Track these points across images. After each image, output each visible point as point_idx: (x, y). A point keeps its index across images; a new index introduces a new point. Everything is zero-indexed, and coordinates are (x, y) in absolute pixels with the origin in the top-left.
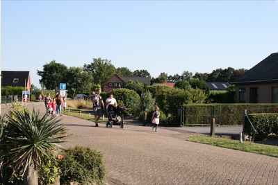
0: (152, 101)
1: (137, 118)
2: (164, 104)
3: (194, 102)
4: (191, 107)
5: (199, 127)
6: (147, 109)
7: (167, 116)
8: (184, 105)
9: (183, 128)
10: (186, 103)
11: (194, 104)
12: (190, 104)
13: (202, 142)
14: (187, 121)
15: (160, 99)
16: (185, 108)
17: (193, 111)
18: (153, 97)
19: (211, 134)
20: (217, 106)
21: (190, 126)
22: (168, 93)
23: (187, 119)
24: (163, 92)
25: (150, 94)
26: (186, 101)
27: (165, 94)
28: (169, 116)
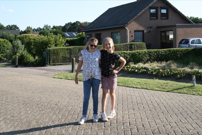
0: (22, 47)
1: (11, 61)
2: (32, 49)
3: (56, 46)
4: (54, 50)
5: (62, 66)
6: (18, 54)
7: (35, 58)
8: (49, 48)
9: (49, 67)
10: (50, 47)
11: (56, 48)
12: (53, 47)
13: (67, 78)
14: (51, 62)
15: (28, 45)
16: (49, 51)
17: (56, 53)
18: (22, 44)
19: (72, 71)
20: (74, 48)
21: (54, 65)
22: (34, 39)
23: (51, 60)
24: (30, 39)
25: (19, 42)
26: (50, 45)
27: (32, 40)
28: (37, 58)
